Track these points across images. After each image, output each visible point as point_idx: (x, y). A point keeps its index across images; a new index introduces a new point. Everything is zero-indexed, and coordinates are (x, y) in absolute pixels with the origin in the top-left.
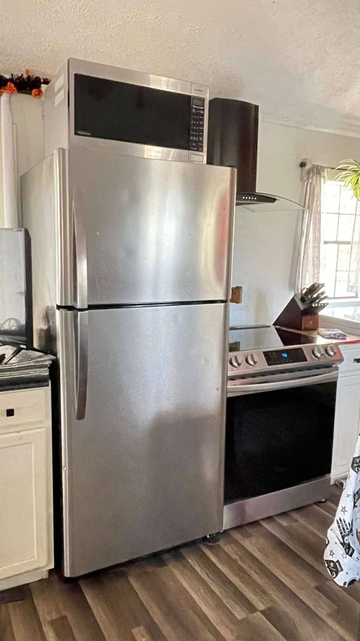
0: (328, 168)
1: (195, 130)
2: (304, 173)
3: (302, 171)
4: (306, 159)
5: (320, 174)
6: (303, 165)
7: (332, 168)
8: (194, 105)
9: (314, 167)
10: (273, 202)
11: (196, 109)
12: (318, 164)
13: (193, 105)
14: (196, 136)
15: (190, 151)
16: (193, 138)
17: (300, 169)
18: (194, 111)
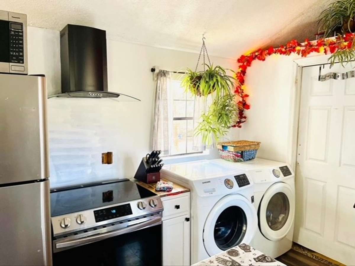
0: (172, 72)
1: (15, 48)
2: (155, 76)
3: (153, 74)
4: (155, 66)
5: (165, 76)
6: (153, 70)
7: (174, 72)
8: (13, 29)
9: (161, 71)
10: (117, 97)
11: (15, 32)
12: (164, 70)
13: (11, 28)
14: (16, 52)
15: (11, 64)
16: (13, 53)
17: (152, 73)
18: (13, 33)
